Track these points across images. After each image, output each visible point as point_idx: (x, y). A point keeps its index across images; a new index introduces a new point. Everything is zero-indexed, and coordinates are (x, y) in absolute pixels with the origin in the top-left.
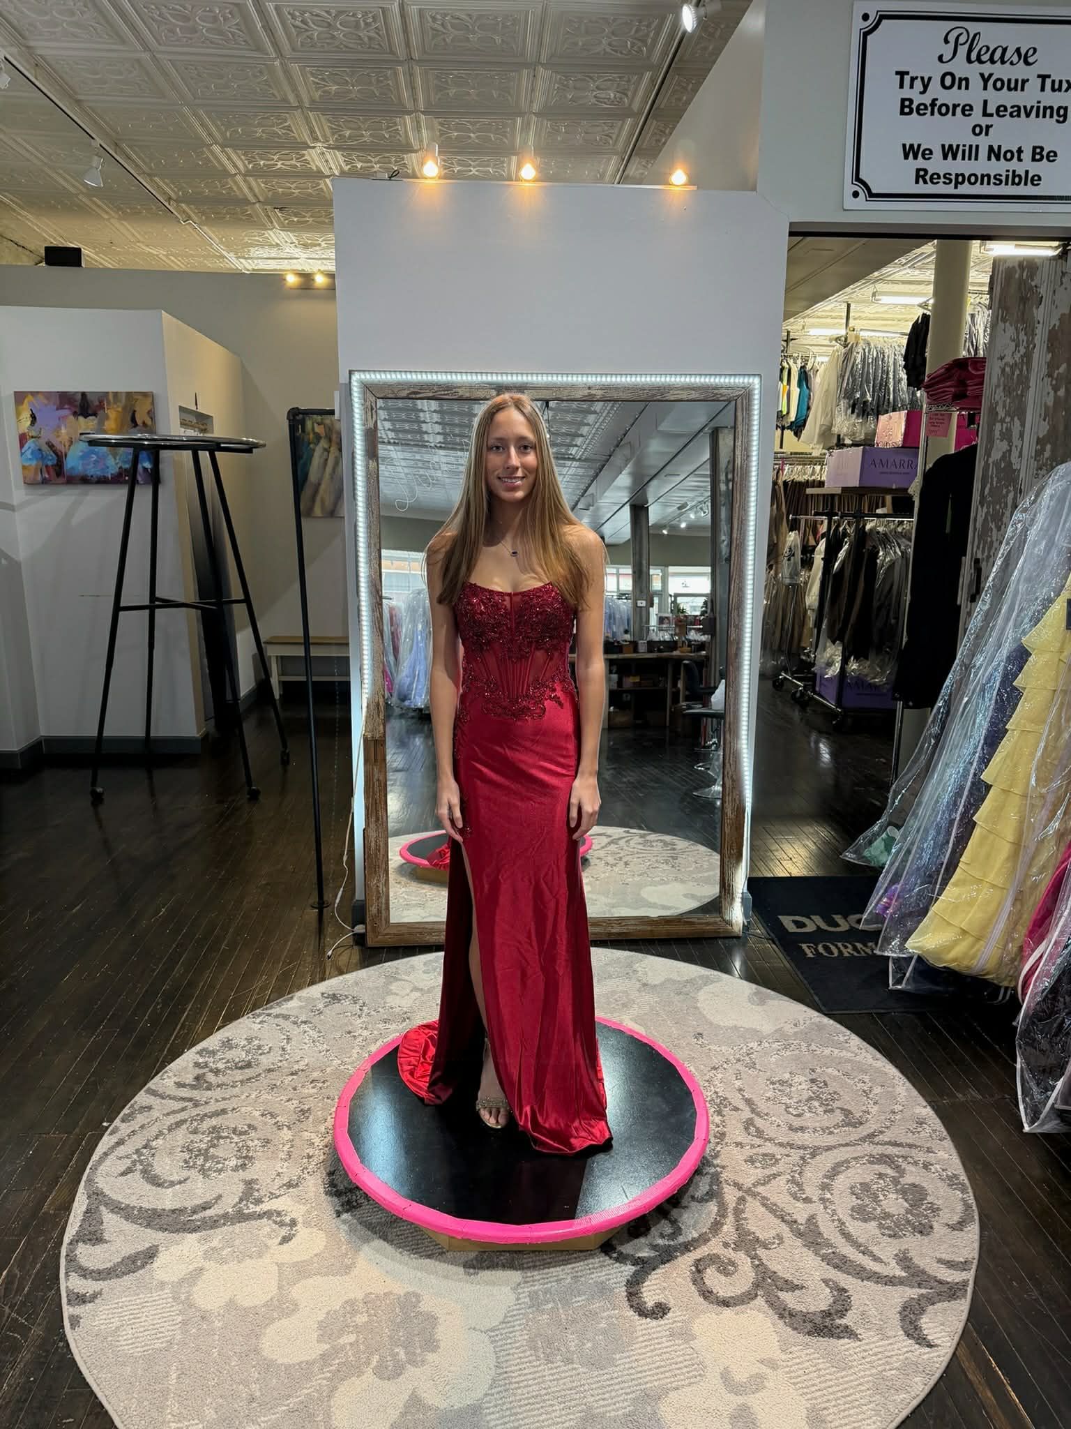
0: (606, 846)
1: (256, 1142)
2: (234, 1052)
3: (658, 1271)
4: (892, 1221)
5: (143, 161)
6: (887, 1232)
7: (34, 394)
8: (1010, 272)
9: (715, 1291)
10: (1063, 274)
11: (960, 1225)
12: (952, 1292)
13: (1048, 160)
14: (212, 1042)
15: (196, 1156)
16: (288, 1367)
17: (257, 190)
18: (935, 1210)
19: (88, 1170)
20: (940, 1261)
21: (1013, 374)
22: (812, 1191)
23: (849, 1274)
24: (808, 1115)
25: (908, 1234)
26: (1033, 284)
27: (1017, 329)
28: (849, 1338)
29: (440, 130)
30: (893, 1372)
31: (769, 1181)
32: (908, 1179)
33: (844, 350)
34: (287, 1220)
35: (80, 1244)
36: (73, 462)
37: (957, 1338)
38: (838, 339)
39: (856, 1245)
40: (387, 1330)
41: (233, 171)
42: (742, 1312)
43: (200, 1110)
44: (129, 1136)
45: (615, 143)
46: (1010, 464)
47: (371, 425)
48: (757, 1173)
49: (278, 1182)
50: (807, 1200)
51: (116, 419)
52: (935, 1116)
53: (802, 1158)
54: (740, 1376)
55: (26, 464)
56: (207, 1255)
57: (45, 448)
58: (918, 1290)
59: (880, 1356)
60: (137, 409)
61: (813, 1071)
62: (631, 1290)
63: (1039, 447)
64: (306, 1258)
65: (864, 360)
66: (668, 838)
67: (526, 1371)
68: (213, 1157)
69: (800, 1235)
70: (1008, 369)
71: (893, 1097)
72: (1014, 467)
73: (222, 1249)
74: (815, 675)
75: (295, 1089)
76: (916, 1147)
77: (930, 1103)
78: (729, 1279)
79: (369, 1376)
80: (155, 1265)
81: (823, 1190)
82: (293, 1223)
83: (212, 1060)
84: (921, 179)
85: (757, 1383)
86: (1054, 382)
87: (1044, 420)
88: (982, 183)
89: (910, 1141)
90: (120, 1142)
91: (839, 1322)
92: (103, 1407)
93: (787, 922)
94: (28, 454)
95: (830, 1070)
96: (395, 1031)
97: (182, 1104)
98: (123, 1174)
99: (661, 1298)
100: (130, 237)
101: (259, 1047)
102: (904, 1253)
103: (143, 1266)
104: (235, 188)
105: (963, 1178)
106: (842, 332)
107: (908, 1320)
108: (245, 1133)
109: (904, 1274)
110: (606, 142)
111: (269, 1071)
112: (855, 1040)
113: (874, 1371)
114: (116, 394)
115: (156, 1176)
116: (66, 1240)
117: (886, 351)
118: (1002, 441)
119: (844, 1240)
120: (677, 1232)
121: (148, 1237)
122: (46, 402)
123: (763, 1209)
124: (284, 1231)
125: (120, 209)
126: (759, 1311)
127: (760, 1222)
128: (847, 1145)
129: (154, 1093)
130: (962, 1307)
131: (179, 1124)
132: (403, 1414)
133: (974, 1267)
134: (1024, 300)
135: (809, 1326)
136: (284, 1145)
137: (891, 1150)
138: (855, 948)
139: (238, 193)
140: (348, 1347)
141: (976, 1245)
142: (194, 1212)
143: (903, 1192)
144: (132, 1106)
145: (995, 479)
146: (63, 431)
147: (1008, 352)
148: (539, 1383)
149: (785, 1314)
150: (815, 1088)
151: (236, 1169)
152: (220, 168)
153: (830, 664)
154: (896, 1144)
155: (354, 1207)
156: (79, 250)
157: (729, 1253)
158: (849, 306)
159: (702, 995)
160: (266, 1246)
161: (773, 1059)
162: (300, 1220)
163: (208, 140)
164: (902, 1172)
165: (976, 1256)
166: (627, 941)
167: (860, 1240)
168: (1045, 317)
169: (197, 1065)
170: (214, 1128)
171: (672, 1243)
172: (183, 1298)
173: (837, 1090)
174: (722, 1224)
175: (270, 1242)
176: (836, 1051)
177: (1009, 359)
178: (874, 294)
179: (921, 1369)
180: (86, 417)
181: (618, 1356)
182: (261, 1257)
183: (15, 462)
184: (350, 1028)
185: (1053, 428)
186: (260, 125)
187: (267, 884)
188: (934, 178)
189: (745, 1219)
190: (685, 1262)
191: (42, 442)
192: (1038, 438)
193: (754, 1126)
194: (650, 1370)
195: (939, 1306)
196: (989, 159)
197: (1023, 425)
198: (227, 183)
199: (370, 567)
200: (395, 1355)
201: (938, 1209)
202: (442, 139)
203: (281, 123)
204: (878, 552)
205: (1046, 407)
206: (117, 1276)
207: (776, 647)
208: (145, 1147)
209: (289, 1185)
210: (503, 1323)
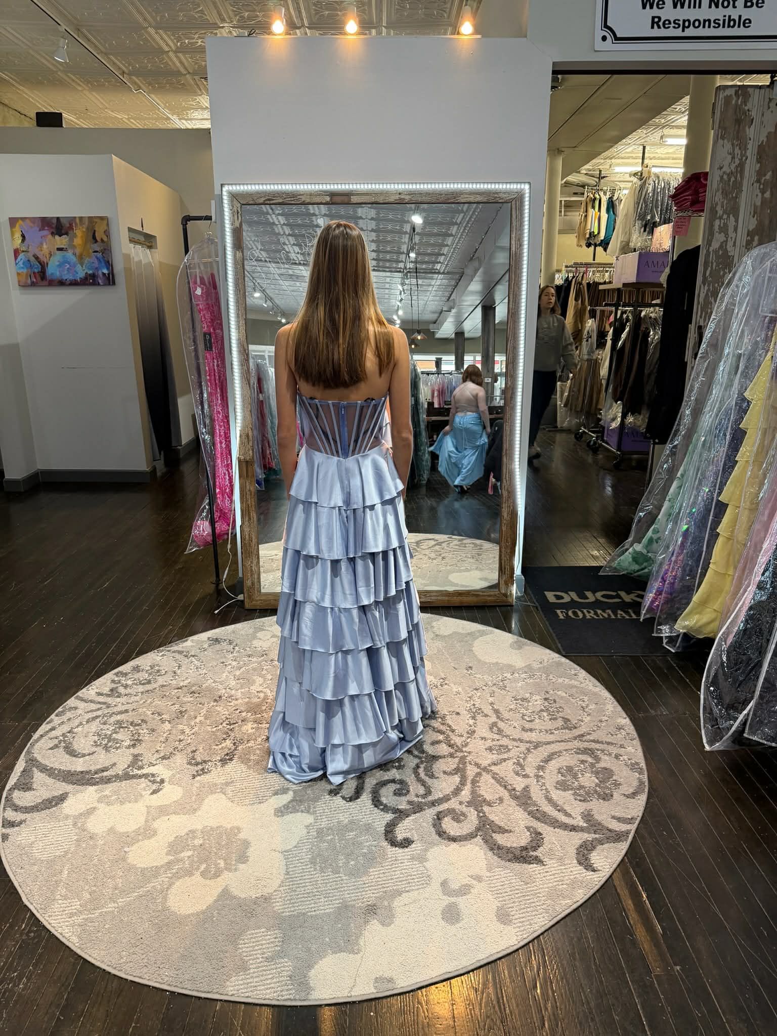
0: (432, 546)
1: (145, 731)
2: (140, 674)
3: (411, 818)
4: (585, 791)
5: (101, 43)
6: (579, 798)
7: (23, 219)
8: (728, 99)
9: (448, 832)
10: (770, 100)
11: (634, 795)
12: (618, 837)
13: (757, 6)
14: (126, 668)
15: (103, 739)
16: (143, 870)
17: (186, 64)
18: (617, 785)
19: (29, 745)
20: (613, 817)
21: (729, 180)
22: (530, 770)
23: (546, 823)
24: (537, 721)
25: (594, 800)
26: (746, 108)
27: (733, 145)
28: (537, 864)
29: (316, 10)
30: (565, 886)
31: (501, 762)
32: (602, 764)
33: (639, 183)
34: (158, 779)
35: (16, 791)
36: (53, 270)
37: (615, 866)
38: (635, 174)
39: (555, 805)
40: (214, 849)
41: (167, 49)
42: (464, 846)
43: (110, 710)
44: (59, 725)
45: (449, 17)
46: (726, 251)
47: (237, 224)
48: (495, 757)
49: (157, 756)
50: (526, 776)
51: (82, 237)
52: (631, 724)
53: (528, 750)
54: (455, 886)
55: (20, 271)
56: (100, 801)
57: (32, 259)
58: (593, 835)
59: (556, 876)
60: (96, 229)
61: (547, 692)
62: (388, 829)
63: (749, 238)
64: (167, 803)
65: (654, 190)
66: (478, 542)
67: (306, 877)
68: (114, 739)
69: (516, 798)
70: (725, 177)
71: (601, 711)
72: (729, 254)
73: (111, 796)
74: (604, 428)
75: (178, 698)
76: (612, 744)
77: (629, 716)
78: (461, 825)
79: (197, 877)
80: (64, 805)
81: (538, 770)
82: (162, 781)
83: (124, 679)
84: (655, 25)
85: (464, 890)
86: (762, 187)
87: (754, 217)
88: (704, 27)
89: (610, 740)
90: (53, 729)
91: (532, 853)
92: (15, 889)
93: (550, 596)
94: (21, 263)
95: (559, 693)
96: (256, 662)
97: (99, 706)
98: (51, 749)
99: (408, 835)
100: (99, 104)
101: (158, 671)
102: (589, 811)
103: (56, 805)
104: (170, 63)
105: (643, 764)
106: (639, 169)
107: (581, 853)
108: (139, 725)
109: (585, 825)
110: (442, 16)
111: (163, 686)
112: (583, 673)
113: (551, 885)
114: (81, 218)
115: (74, 751)
116: (8, 787)
117: (672, 182)
118: (720, 233)
119: (546, 802)
120: (428, 792)
121: (61, 787)
122: (32, 225)
123: (493, 781)
124: (154, 787)
125: (89, 82)
126: (476, 845)
127: (488, 789)
128: (562, 741)
129: (82, 700)
130: (624, 846)
131: (94, 719)
132: (216, 901)
133: (637, 822)
134: (738, 122)
135: (510, 856)
136: (164, 733)
137: (594, 746)
138: (596, 614)
139: (173, 67)
140: (186, 858)
141: (642, 809)
142: (96, 773)
143: (597, 773)
144: (65, 707)
145: (715, 264)
146: (45, 246)
147: (726, 163)
148: (313, 885)
149: (495, 848)
150: (547, 704)
151: (128, 747)
152: (157, 47)
153: (614, 419)
154: (597, 742)
155: (206, 773)
156: (61, 114)
157: (464, 808)
158: (644, 148)
159: (477, 643)
160: (141, 795)
161: (520, 685)
162: (167, 780)
163: (146, 25)
164: (597, 759)
165: (641, 815)
166: (430, 607)
167: (558, 803)
168: (756, 135)
169: (113, 681)
170: (118, 721)
171: (423, 801)
172: (79, 825)
173: (563, 705)
174: (462, 790)
175: (144, 793)
176: (567, 680)
177: (726, 169)
178: (662, 137)
179: (584, 884)
180: (60, 236)
181: (371, 870)
182: (136, 802)
183: (12, 270)
184: (224, 660)
185: (760, 224)
186: (181, 10)
187: (183, 568)
188: (666, 24)
189: (479, 787)
190: (430, 814)
191: (30, 255)
192: (748, 231)
193: (497, 727)
194: (392, 879)
195: (606, 846)
196: (710, 7)
197: (737, 221)
198: (163, 60)
199: (239, 332)
200: (216, 865)
201: (620, 784)
202: (317, 16)
203: (195, 9)
204: (650, 332)
205: (755, 205)
206: (38, 811)
207: (579, 409)
208: (69, 732)
209: (163, 758)
210: (295, 847)
